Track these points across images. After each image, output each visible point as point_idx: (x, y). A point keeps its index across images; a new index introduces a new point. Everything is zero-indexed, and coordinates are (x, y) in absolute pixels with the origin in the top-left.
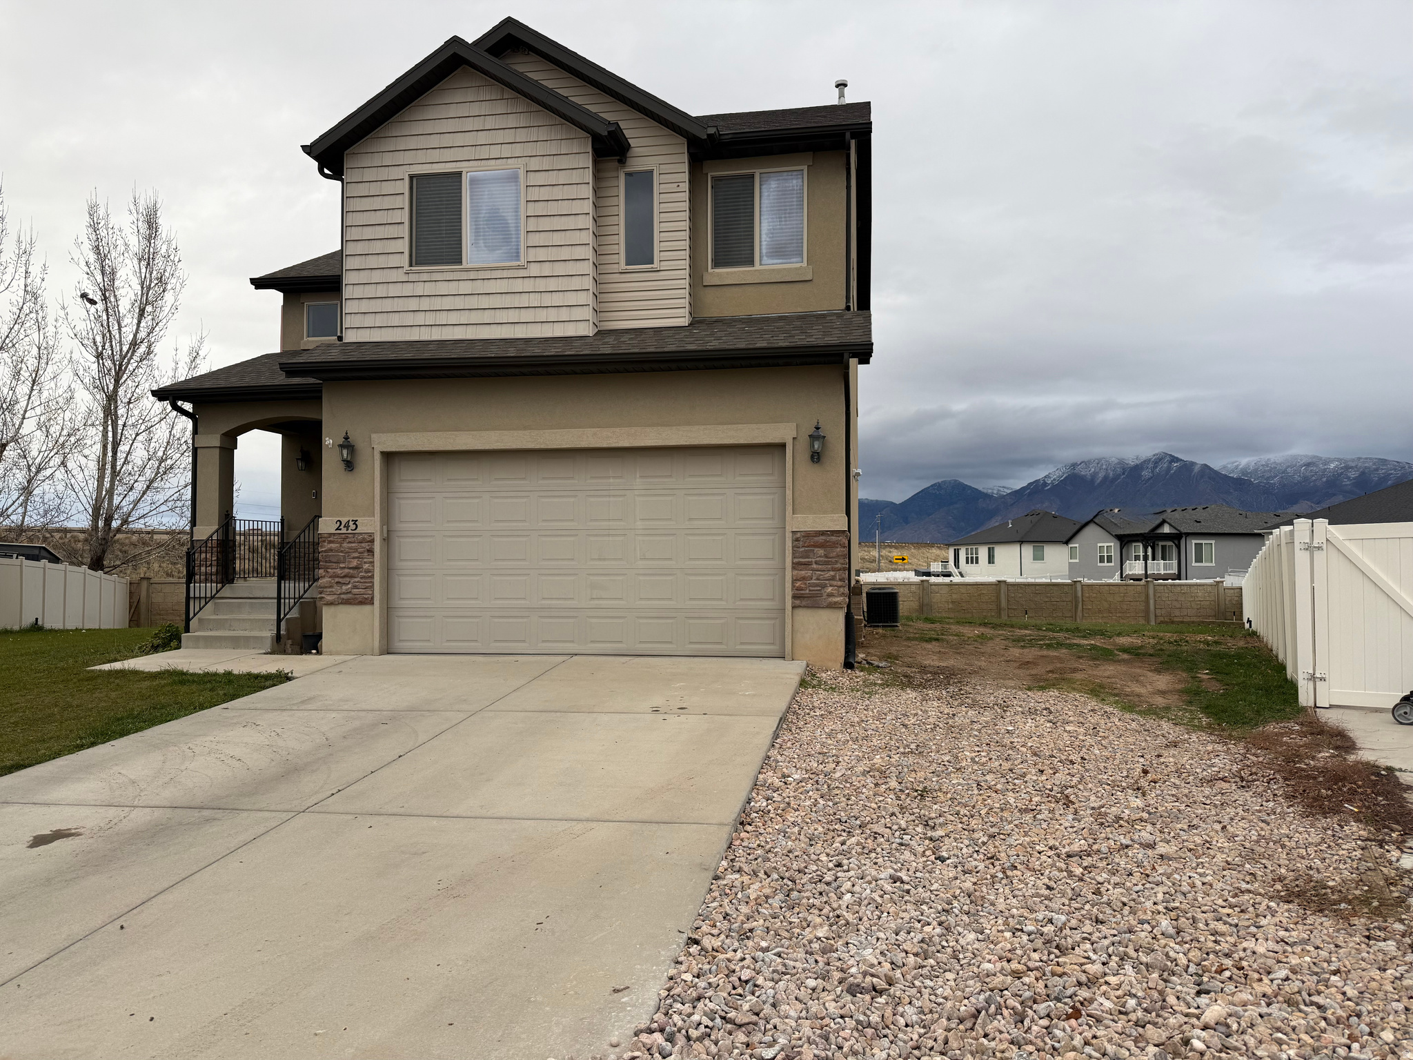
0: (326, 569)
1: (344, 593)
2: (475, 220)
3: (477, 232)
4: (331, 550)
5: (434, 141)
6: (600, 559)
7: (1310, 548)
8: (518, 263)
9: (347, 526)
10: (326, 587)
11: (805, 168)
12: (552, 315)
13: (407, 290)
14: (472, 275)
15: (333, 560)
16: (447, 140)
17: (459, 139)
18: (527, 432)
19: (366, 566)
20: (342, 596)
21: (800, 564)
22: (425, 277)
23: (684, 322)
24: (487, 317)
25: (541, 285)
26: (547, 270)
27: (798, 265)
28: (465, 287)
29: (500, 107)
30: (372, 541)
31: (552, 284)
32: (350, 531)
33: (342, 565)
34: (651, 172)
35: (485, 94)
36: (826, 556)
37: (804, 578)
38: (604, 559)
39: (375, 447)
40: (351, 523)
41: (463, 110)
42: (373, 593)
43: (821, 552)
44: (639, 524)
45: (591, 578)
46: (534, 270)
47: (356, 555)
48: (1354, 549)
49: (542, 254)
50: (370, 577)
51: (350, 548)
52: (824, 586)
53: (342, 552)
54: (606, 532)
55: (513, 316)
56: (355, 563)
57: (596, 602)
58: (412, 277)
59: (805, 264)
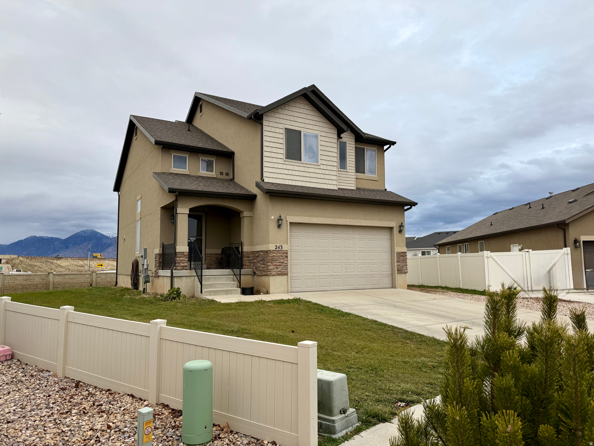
0: (272, 263)
1: (279, 271)
2: (305, 147)
3: (306, 151)
4: (274, 256)
5: (292, 118)
6: (347, 260)
7: (488, 258)
8: (318, 164)
9: (279, 248)
10: (272, 269)
11: (376, 149)
12: (327, 182)
13: (284, 167)
14: (304, 165)
15: (274, 259)
16: (296, 119)
17: (300, 120)
18: (332, 219)
19: (286, 262)
20: (278, 272)
21: (398, 261)
22: (290, 163)
23: (354, 188)
24: (309, 179)
25: (324, 172)
26: (325, 167)
27: (375, 176)
28: (302, 169)
29: (311, 113)
30: (287, 253)
31: (327, 172)
32: (280, 249)
33: (277, 261)
34: (346, 142)
35: (307, 107)
36: (403, 259)
37: (399, 265)
38: (349, 260)
39: (288, 220)
40: (280, 247)
41: (301, 111)
42: (288, 272)
43: (402, 258)
44: (357, 249)
45: (346, 265)
46: (322, 167)
47: (282, 258)
48: (495, 258)
49: (324, 162)
50: (287, 266)
51: (280, 255)
52: (403, 267)
53: (277, 257)
54: (349, 251)
55: (316, 180)
56: (282, 261)
57: (347, 273)
58: (286, 163)
59: (376, 176)
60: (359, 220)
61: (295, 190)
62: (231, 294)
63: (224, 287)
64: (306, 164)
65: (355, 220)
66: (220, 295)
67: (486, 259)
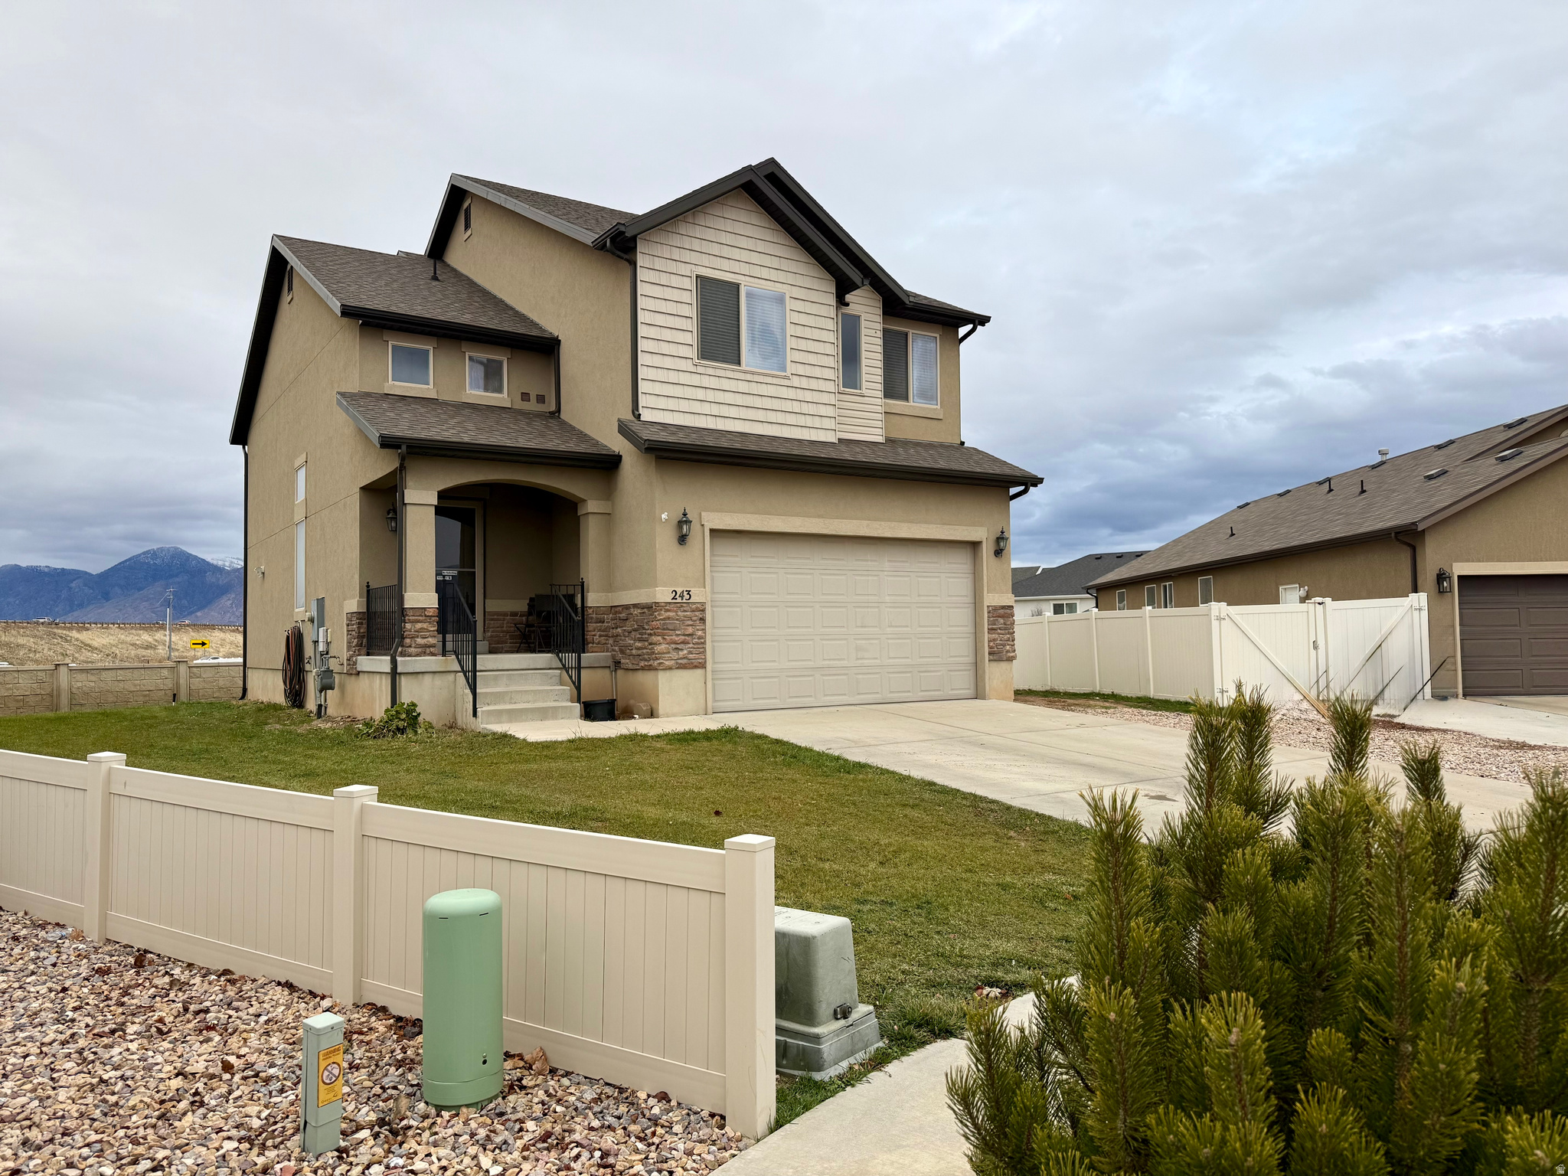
0: (663, 635)
1: (681, 659)
2: (751, 329)
3: (753, 339)
4: (669, 618)
5: (715, 249)
6: (862, 627)
7: (1220, 619)
8: (784, 374)
9: (682, 597)
10: (664, 653)
11: (938, 336)
12: (809, 421)
13: (695, 380)
14: (749, 377)
15: (670, 627)
16: (726, 251)
17: (736, 254)
18: (821, 520)
19: (700, 633)
20: (679, 661)
21: (993, 629)
22: (711, 371)
23: (881, 439)
24: (760, 415)
25: (800, 395)
26: (804, 383)
27: (935, 407)
28: (743, 387)
29: (768, 235)
30: (703, 611)
31: (808, 395)
32: (684, 601)
33: (678, 632)
34: (859, 317)
35: (755, 219)
36: (1005, 624)
37: (994, 640)
38: (865, 627)
39: (706, 524)
40: (685, 593)
41: (739, 228)
42: (705, 659)
43: (1001, 621)
44: (888, 599)
45: (857, 642)
46: (796, 381)
47: (690, 623)
48: (1238, 619)
49: (801, 370)
50: (702, 643)
51: (685, 617)
52: (1004, 645)
53: (677, 620)
54: (866, 605)
55: (780, 418)
56: (690, 630)
57: (860, 661)
58: (700, 370)
59: (939, 407)
60: (893, 524)
61: (724, 443)
62: (555, 717)
63: (535, 701)
64: (753, 373)
65: (883, 523)
66: (526, 721)
67: (1215, 624)
